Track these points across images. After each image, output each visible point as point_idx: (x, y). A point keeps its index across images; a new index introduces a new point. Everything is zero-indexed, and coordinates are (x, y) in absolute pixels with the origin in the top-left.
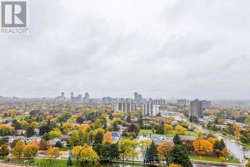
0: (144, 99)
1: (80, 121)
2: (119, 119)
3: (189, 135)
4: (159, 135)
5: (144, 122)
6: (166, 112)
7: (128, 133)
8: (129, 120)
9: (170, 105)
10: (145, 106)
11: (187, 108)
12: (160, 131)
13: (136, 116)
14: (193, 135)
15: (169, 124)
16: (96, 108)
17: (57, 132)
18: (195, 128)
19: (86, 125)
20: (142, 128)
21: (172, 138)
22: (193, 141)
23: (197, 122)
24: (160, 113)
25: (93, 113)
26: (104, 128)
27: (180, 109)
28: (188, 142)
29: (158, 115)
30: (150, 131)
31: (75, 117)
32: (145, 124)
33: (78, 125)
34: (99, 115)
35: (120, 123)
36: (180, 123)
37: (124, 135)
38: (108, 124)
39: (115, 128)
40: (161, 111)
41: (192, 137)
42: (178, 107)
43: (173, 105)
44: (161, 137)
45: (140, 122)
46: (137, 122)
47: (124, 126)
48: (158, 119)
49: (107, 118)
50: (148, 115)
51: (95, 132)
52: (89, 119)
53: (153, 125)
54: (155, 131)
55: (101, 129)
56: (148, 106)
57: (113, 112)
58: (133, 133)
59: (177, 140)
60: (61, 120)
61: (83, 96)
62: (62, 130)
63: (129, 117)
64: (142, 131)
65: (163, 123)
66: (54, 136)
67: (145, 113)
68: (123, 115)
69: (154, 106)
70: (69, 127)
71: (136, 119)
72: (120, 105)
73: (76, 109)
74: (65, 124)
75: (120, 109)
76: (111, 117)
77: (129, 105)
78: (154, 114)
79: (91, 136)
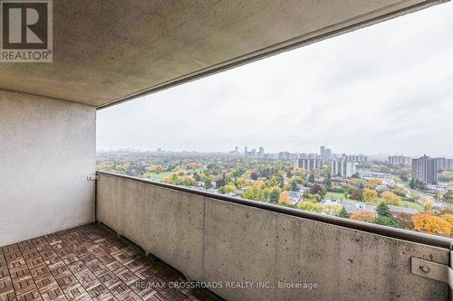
0: (335, 155)
1: (254, 177)
2: (299, 178)
3: (407, 207)
4: (355, 201)
5: (333, 183)
6: (368, 172)
7: (311, 195)
8: (312, 179)
9: (376, 163)
10: (334, 164)
11: (405, 169)
12: (357, 196)
13: (322, 175)
14: (413, 208)
15: (371, 189)
16: (272, 164)
17: (231, 186)
18: (418, 198)
19: (261, 182)
20: (329, 190)
21: (375, 207)
22: (412, 215)
23: (423, 189)
24: (357, 174)
25: (268, 170)
26: (281, 186)
27: (392, 170)
28: (403, 215)
29: (356, 176)
30: (342, 195)
31: (249, 172)
32: (334, 186)
33: (252, 181)
34: (275, 172)
35: (300, 182)
36: (390, 188)
37: (305, 197)
38: (286, 183)
39: (294, 188)
40: (360, 171)
41: (412, 209)
42: (390, 166)
43: (381, 163)
44: (358, 204)
45: (328, 183)
46: (323, 183)
47: (306, 186)
48: (355, 181)
49: (285, 176)
50: (339, 175)
51: (271, 190)
52: (264, 176)
53: (346, 188)
54: (349, 196)
55: (277, 188)
56: (340, 164)
57: (292, 169)
58: (317, 195)
59: (383, 210)
60: (236, 175)
61: (258, 151)
62: (236, 185)
63: (312, 177)
64: (329, 194)
65: (362, 187)
66: (230, 190)
67: (334, 172)
68: (304, 173)
69: (349, 164)
70: (243, 183)
71: (322, 179)
72: (301, 162)
73: (251, 165)
74: (239, 179)
75: (300, 165)
76: (290, 175)
77: (312, 162)
78: (349, 174)
79: (266, 194)
